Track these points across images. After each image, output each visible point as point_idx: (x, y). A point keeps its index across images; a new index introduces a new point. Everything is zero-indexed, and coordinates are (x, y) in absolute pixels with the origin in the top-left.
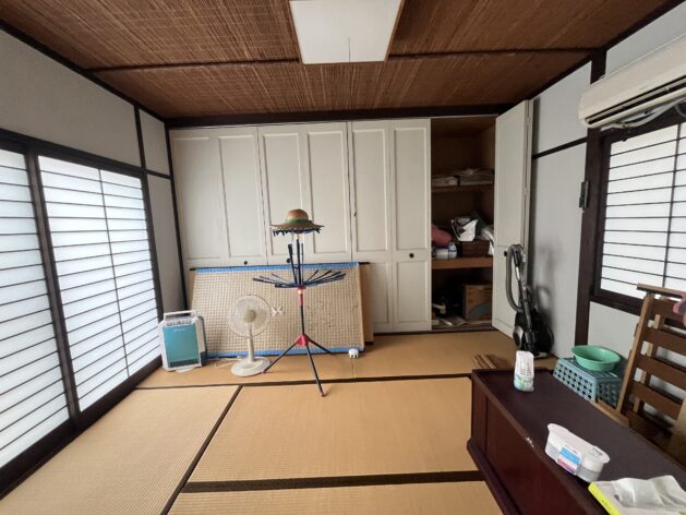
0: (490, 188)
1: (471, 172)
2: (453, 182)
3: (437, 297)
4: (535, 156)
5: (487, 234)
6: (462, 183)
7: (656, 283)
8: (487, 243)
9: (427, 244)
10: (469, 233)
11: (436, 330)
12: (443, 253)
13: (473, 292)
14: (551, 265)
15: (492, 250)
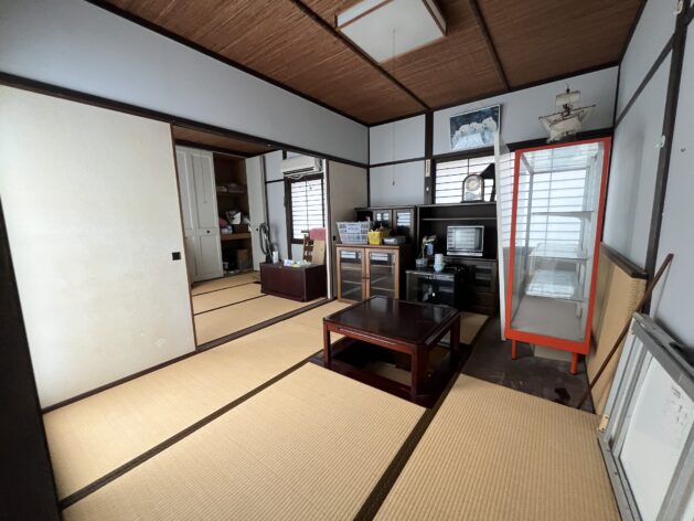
0: (245, 195)
1: (233, 185)
2: (225, 190)
3: (225, 257)
4: (266, 183)
5: (246, 220)
6: (231, 191)
7: (305, 228)
8: (247, 225)
9: (217, 226)
10: (237, 219)
11: (225, 276)
12: (225, 231)
13: (242, 254)
14: (277, 233)
15: (250, 229)
